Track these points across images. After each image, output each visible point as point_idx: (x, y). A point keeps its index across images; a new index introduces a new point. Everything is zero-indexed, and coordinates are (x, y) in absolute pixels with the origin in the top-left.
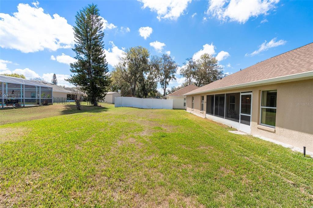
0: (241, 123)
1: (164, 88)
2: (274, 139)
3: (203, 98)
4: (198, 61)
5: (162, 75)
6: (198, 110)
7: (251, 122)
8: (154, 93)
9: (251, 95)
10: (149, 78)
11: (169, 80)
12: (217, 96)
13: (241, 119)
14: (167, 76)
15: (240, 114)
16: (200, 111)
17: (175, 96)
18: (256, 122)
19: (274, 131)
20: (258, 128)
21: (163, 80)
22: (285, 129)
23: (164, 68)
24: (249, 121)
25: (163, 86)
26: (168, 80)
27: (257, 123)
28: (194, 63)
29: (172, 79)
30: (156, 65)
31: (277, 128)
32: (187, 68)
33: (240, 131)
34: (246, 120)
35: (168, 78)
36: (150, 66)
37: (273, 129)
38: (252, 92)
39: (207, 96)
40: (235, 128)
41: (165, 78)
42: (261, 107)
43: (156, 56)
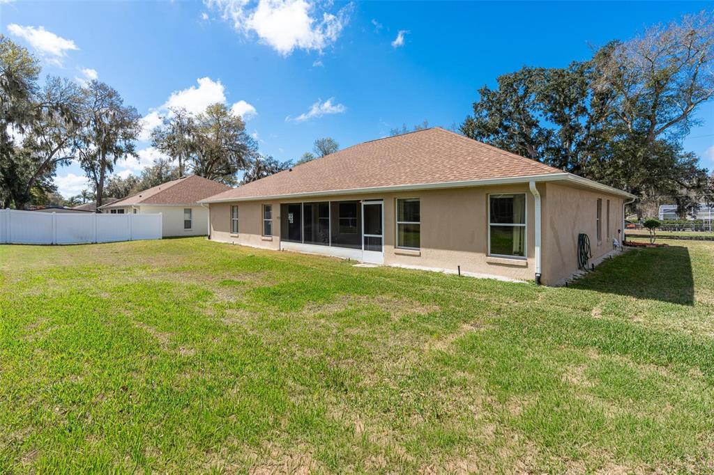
0: (365, 249)
1: (95, 178)
2: (419, 265)
3: (268, 210)
4: (200, 118)
5: (89, 142)
6: (252, 235)
7: (383, 247)
8: (42, 192)
9: (381, 205)
10: (29, 144)
11: (116, 158)
12: (308, 207)
13: (366, 243)
14: (107, 146)
15: (364, 235)
16: (260, 236)
17: (157, 203)
18: (392, 245)
19: (419, 254)
20: (396, 254)
21: (94, 157)
22: (432, 250)
23: (95, 121)
24: (381, 244)
25: (92, 175)
26: (110, 157)
27: (393, 247)
28: (190, 121)
29: (126, 157)
30: (67, 110)
31: (422, 250)
32: (170, 131)
33: (364, 263)
34: (375, 245)
35: (111, 150)
36: (41, 106)
37: (417, 252)
38: (382, 200)
39: (282, 205)
40: (355, 259)
41: (99, 150)
42: (397, 222)
43: (66, 80)
